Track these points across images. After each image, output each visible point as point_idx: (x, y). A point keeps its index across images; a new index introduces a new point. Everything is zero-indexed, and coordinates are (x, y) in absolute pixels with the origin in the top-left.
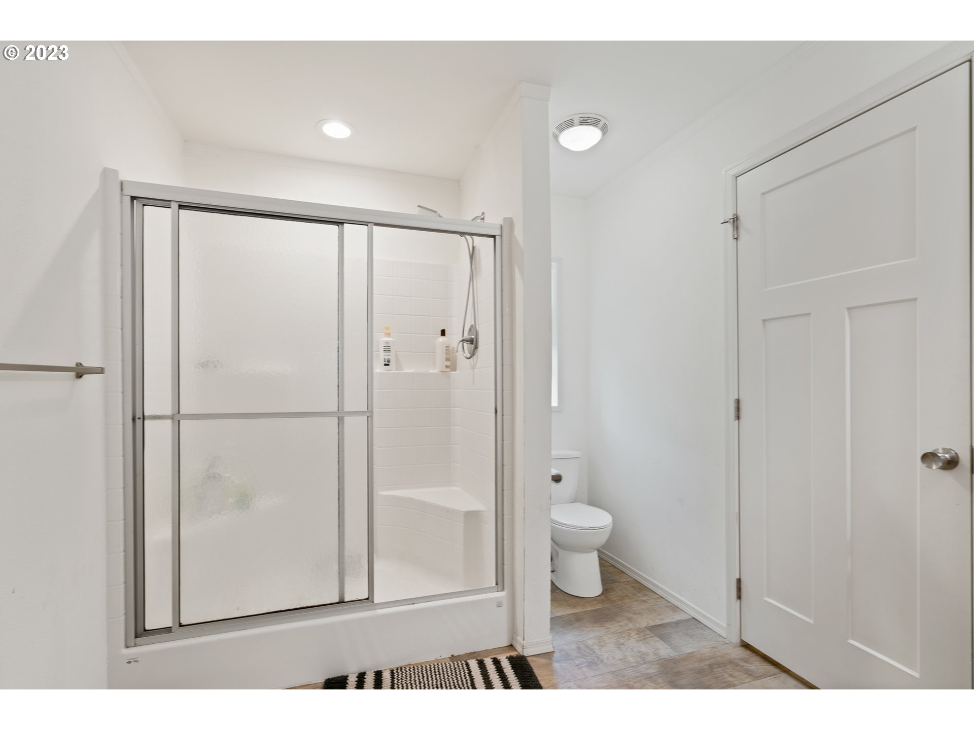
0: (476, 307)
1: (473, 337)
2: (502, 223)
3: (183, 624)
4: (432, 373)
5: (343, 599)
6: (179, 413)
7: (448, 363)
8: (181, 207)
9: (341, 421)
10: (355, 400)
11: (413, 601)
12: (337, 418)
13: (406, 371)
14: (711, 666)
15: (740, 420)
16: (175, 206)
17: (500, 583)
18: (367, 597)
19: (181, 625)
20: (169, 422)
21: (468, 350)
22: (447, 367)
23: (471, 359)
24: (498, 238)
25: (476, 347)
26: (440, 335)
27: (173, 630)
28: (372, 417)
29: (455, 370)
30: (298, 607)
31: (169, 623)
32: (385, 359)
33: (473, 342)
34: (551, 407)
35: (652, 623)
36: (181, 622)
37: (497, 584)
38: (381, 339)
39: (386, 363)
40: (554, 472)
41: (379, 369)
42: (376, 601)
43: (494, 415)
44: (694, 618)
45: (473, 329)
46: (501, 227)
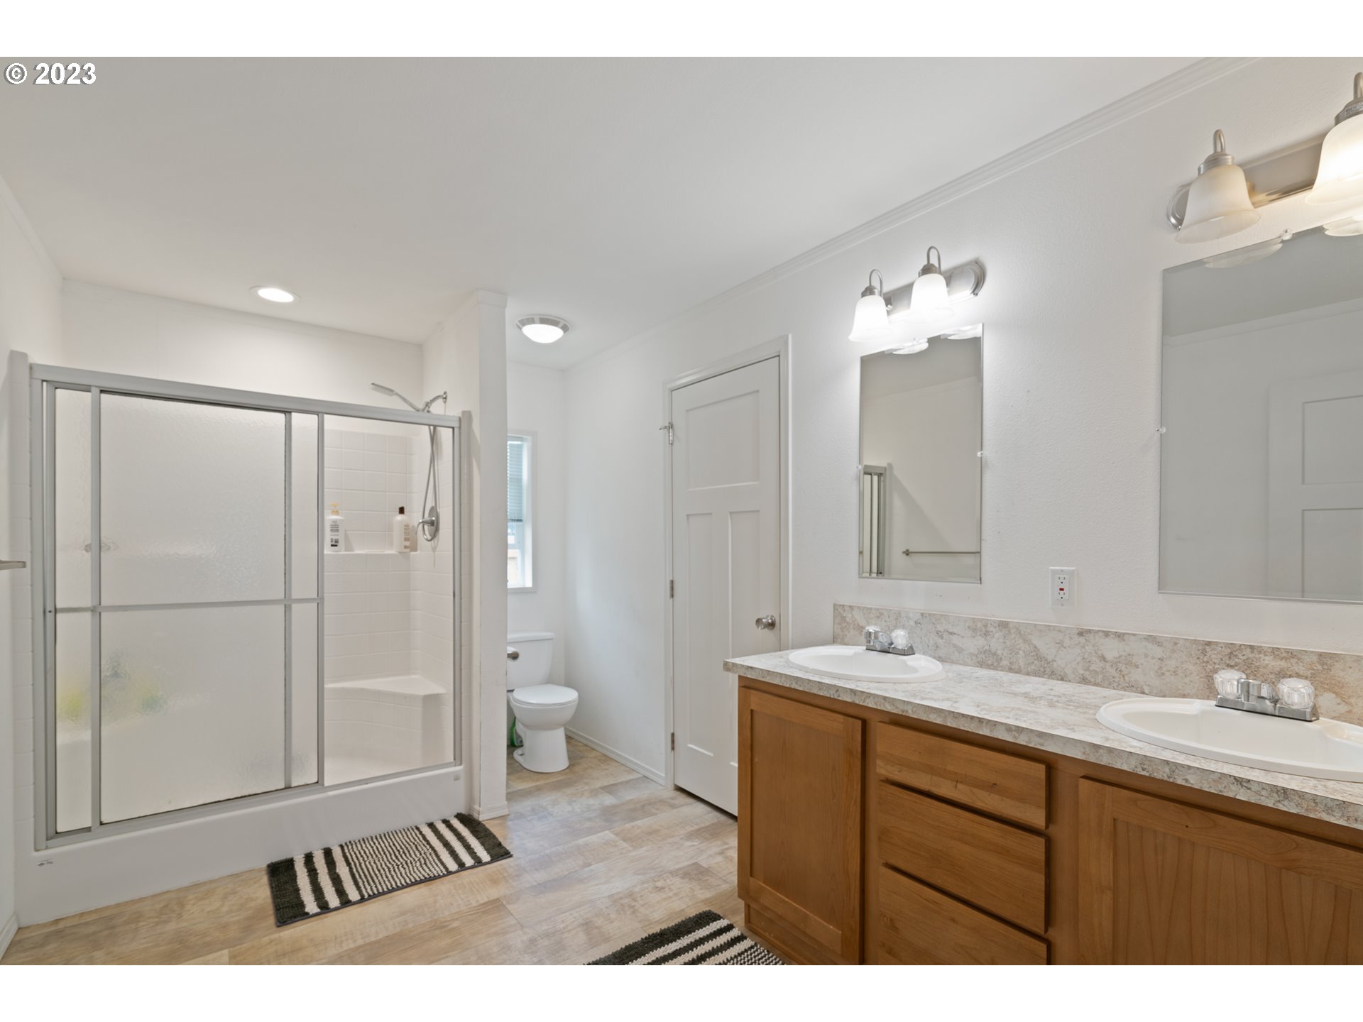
0: (437, 489)
1: (434, 518)
2: (460, 415)
3: (104, 822)
4: (388, 555)
5: (290, 784)
6: (100, 604)
7: (407, 543)
8: (102, 391)
9: (287, 609)
10: (303, 586)
11: (366, 781)
12: (284, 606)
13: (357, 552)
14: (644, 806)
15: (675, 598)
16: (96, 391)
17: (458, 759)
18: (316, 781)
19: (101, 824)
20: (88, 615)
21: (430, 533)
22: (406, 547)
23: (432, 541)
24: (456, 430)
25: (437, 530)
26: (398, 513)
27: (93, 829)
28: (323, 603)
29: (415, 550)
30: (240, 796)
31: (88, 824)
32: (332, 540)
33: (434, 524)
34: (507, 589)
35: (606, 784)
36: (102, 820)
37: (455, 759)
38: (330, 517)
39: (334, 543)
40: (511, 650)
41: (328, 551)
42: (326, 784)
43: (452, 598)
44: (645, 776)
45: (434, 510)
46: (460, 419)
